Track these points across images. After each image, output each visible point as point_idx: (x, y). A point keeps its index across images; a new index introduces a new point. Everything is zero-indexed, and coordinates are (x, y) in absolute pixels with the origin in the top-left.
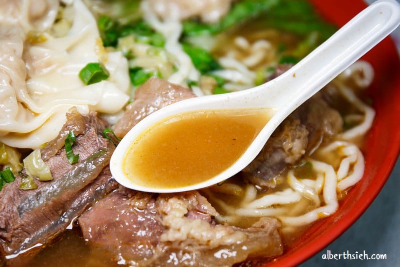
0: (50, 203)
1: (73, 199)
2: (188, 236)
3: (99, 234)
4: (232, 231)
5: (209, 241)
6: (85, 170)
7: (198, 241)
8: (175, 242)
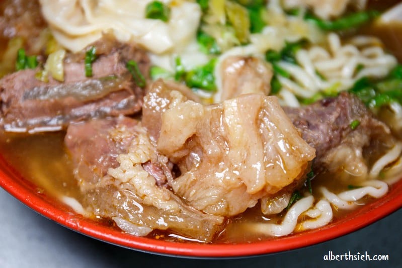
0: (52, 100)
1: (75, 106)
2: (129, 181)
3: (75, 145)
4: (168, 198)
5: (145, 196)
6: (93, 86)
7: (136, 191)
8: (117, 179)
